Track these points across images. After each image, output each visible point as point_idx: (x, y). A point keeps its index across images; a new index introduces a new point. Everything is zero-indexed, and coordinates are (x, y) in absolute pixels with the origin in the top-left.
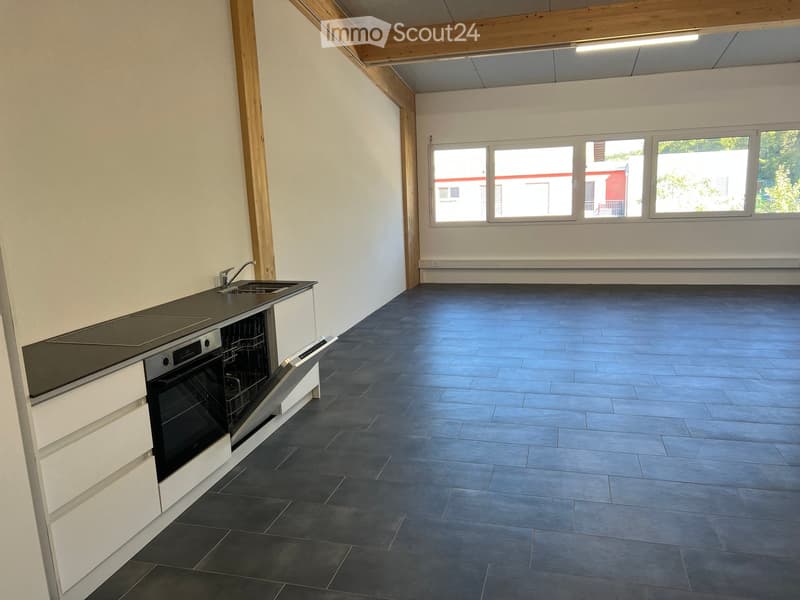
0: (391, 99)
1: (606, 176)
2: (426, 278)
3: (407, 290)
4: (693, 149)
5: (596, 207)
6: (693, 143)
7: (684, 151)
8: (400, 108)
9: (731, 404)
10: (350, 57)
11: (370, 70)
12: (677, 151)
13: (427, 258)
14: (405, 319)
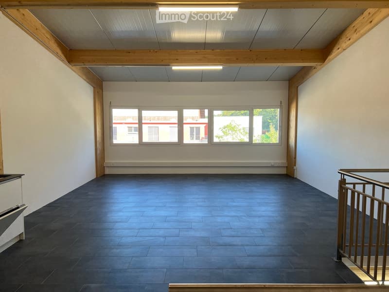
0: (88, 83)
1: (205, 125)
2: (107, 172)
3: (96, 178)
4: (242, 115)
5: (201, 139)
6: (243, 112)
7: (238, 116)
8: (94, 87)
9: (231, 229)
10: (62, 61)
11: (74, 68)
12: (237, 115)
13: (108, 161)
14: (89, 193)
